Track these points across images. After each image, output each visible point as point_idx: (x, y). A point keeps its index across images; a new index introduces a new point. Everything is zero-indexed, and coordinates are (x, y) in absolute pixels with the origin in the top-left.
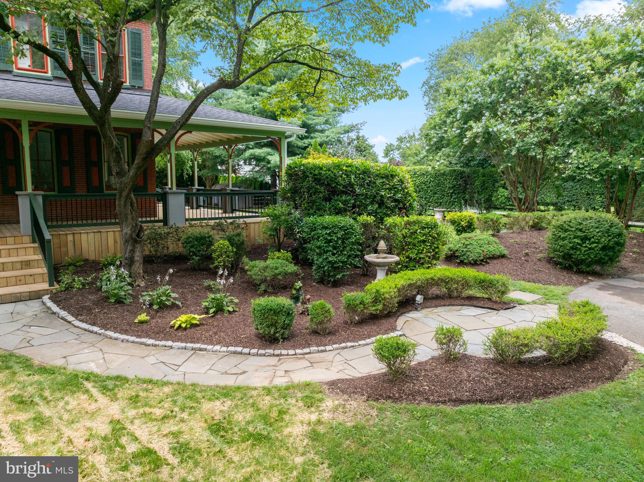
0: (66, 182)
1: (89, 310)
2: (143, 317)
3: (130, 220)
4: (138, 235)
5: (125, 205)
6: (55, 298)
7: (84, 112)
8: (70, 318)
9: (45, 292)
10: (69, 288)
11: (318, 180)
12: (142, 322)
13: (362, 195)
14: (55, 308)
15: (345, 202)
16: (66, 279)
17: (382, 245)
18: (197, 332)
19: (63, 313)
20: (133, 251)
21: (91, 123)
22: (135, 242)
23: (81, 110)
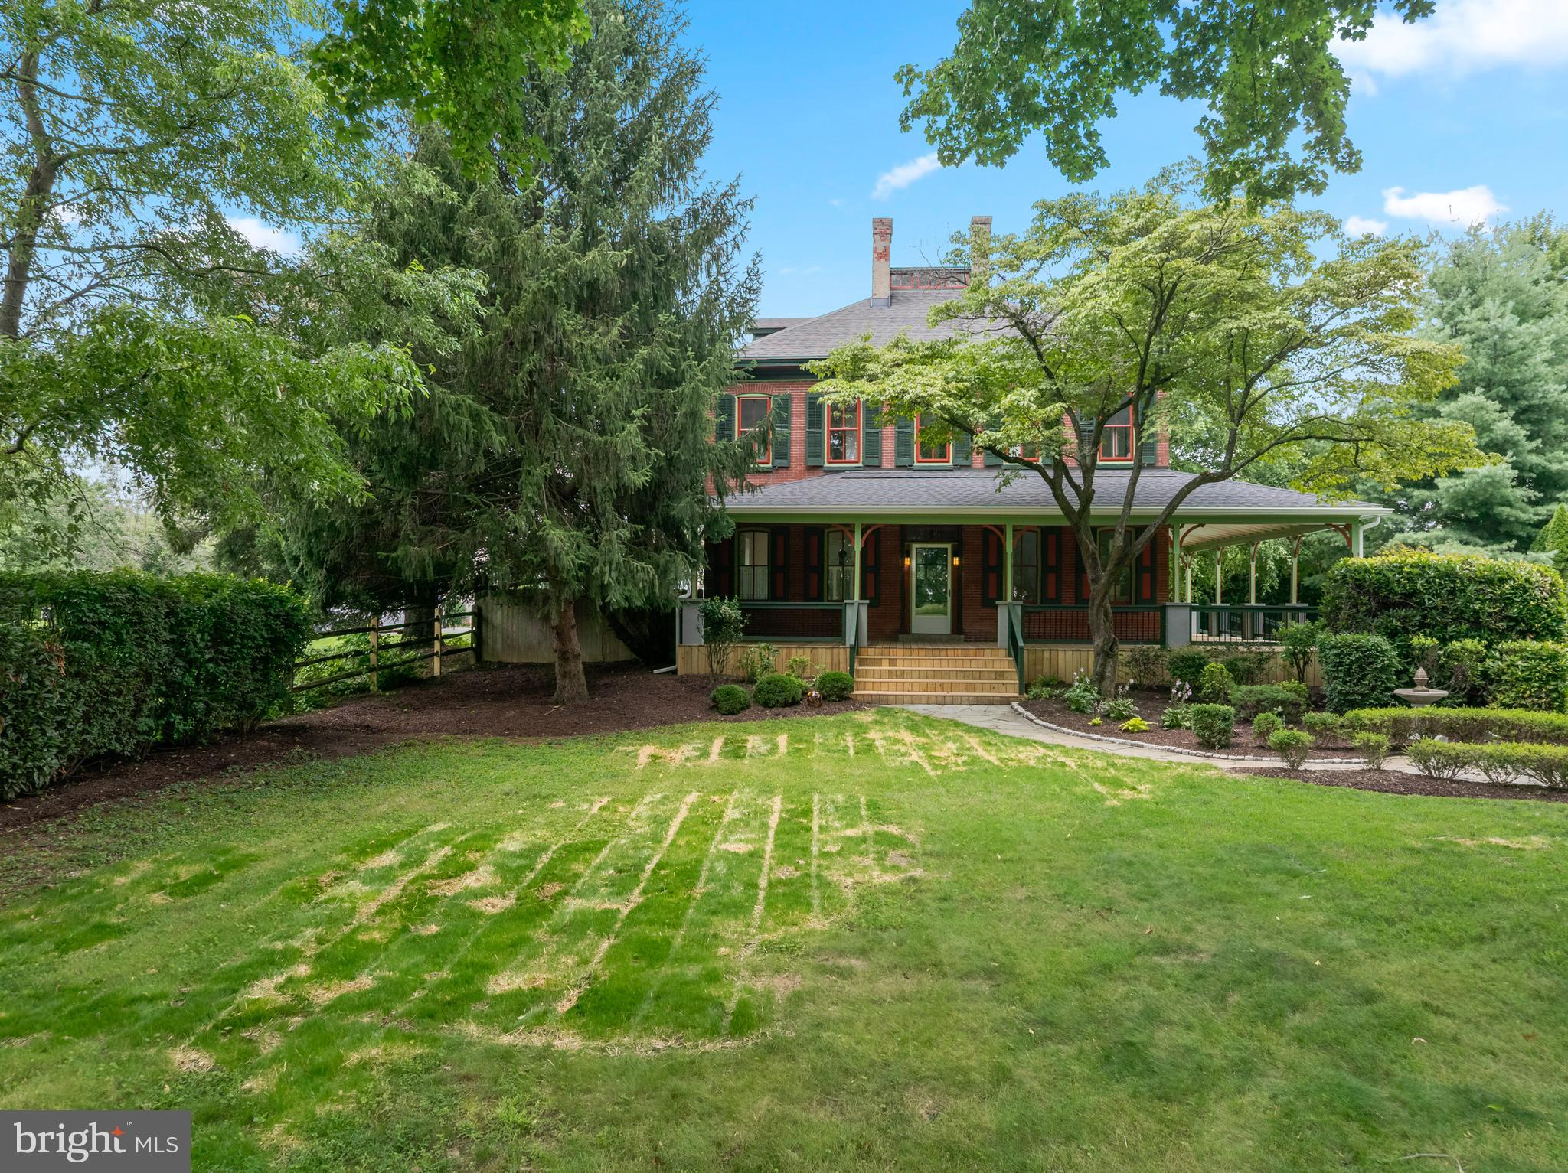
0: (1051, 594)
1: (1051, 714)
2: (1097, 720)
3: (1102, 631)
4: (1111, 649)
5: (1098, 614)
6: (1023, 705)
7: (1060, 512)
8: (1033, 717)
9: (1015, 699)
10: (1036, 697)
11: (1359, 586)
12: (1095, 725)
13: (1435, 608)
14: (1021, 710)
15: (1404, 620)
16: (1034, 691)
17: (1421, 674)
18: (1142, 736)
19: (1028, 714)
20: (1104, 666)
21: (1066, 523)
22: (1107, 655)
23: (1056, 510)
